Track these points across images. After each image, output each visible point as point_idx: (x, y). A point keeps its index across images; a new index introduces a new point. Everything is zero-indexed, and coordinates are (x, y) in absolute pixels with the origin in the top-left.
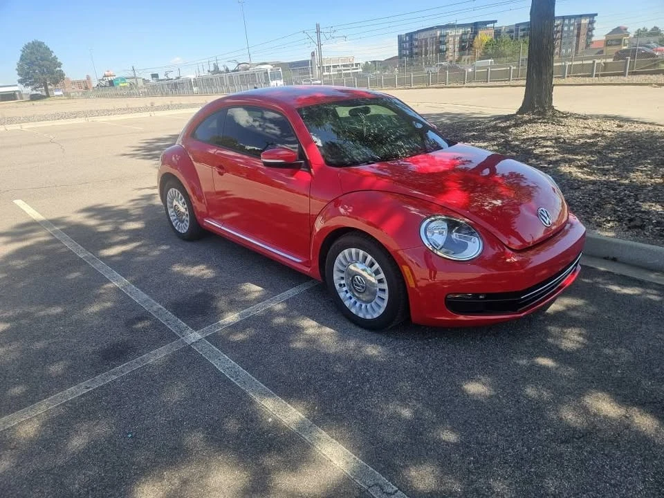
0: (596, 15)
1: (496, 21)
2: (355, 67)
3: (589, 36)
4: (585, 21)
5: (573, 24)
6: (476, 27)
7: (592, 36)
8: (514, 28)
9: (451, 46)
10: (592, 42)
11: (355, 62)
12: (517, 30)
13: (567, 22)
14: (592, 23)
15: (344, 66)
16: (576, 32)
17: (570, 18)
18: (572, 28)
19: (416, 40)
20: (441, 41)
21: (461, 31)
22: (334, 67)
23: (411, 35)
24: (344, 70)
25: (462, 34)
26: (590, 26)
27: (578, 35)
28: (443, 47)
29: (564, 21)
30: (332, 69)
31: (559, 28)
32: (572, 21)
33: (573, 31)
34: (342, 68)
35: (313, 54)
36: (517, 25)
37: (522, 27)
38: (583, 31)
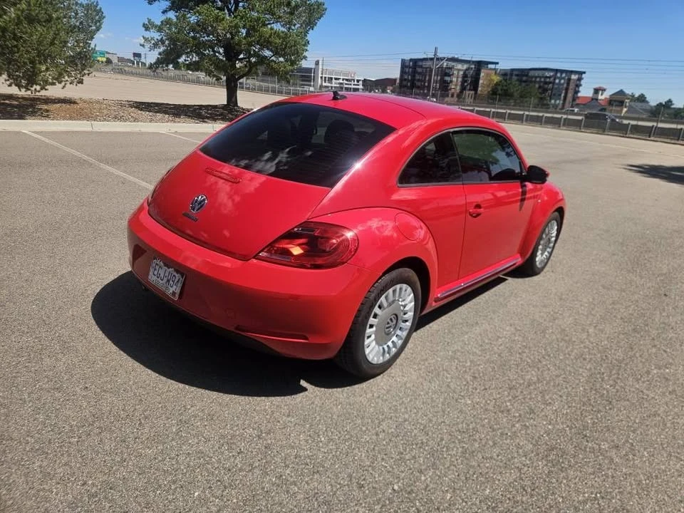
0: (584, 73)
1: (497, 63)
2: (356, 83)
3: (577, 92)
4: (574, 77)
5: (564, 78)
6: (480, 65)
7: (579, 92)
8: (509, 72)
9: (454, 79)
10: (578, 98)
11: (356, 78)
12: (511, 75)
13: (559, 75)
14: (580, 79)
15: (347, 80)
16: (565, 85)
17: (562, 71)
18: (562, 81)
19: (421, 67)
20: (445, 73)
21: (465, 67)
22: (336, 79)
23: (415, 61)
24: (346, 84)
25: (467, 70)
26: (578, 82)
27: (567, 89)
28: (447, 78)
29: (556, 74)
30: (334, 80)
31: (552, 79)
32: (564, 75)
33: (563, 84)
34: (345, 82)
35: (317, 63)
36: (512, 70)
37: (517, 73)
38: (572, 86)
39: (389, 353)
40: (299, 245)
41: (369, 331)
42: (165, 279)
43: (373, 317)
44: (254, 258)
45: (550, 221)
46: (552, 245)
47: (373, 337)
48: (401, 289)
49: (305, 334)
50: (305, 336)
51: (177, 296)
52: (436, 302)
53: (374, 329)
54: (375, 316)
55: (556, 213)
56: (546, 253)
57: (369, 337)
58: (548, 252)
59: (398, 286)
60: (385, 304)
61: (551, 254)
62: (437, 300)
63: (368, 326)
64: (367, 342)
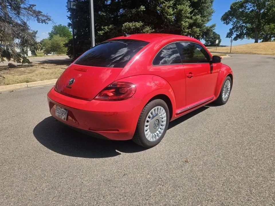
39: (158, 136)
40: (112, 92)
41: (146, 128)
42: (61, 114)
43: (147, 122)
44: (93, 99)
45: (226, 80)
46: (229, 92)
47: (148, 130)
48: (158, 109)
49: (118, 129)
50: (118, 130)
51: (66, 119)
52: (176, 115)
53: (148, 127)
54: (148, 121)
55: (229, 77)
56: (227, 95)
57: (146, 131)
58: (228, 95)
59: (156, 108)
60: (151, 116)
61: (229, 96)
62: (177, 114)
63: (145, 126)
64: (146, 133)
